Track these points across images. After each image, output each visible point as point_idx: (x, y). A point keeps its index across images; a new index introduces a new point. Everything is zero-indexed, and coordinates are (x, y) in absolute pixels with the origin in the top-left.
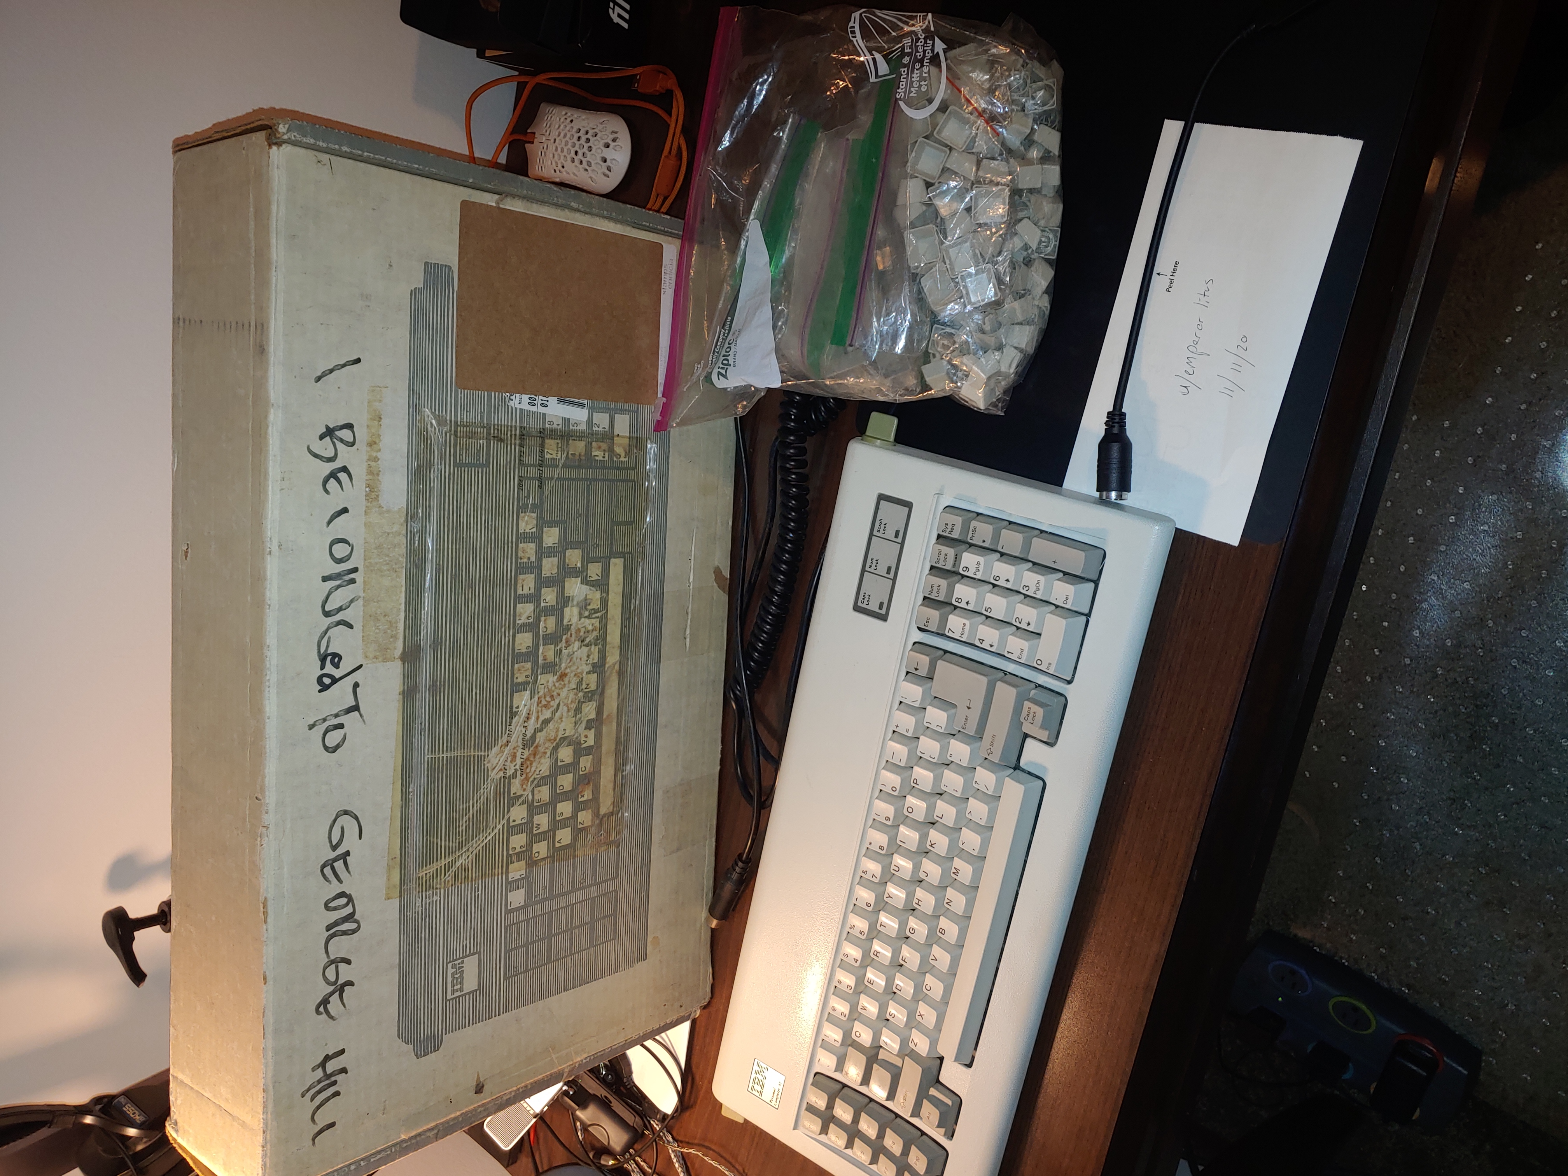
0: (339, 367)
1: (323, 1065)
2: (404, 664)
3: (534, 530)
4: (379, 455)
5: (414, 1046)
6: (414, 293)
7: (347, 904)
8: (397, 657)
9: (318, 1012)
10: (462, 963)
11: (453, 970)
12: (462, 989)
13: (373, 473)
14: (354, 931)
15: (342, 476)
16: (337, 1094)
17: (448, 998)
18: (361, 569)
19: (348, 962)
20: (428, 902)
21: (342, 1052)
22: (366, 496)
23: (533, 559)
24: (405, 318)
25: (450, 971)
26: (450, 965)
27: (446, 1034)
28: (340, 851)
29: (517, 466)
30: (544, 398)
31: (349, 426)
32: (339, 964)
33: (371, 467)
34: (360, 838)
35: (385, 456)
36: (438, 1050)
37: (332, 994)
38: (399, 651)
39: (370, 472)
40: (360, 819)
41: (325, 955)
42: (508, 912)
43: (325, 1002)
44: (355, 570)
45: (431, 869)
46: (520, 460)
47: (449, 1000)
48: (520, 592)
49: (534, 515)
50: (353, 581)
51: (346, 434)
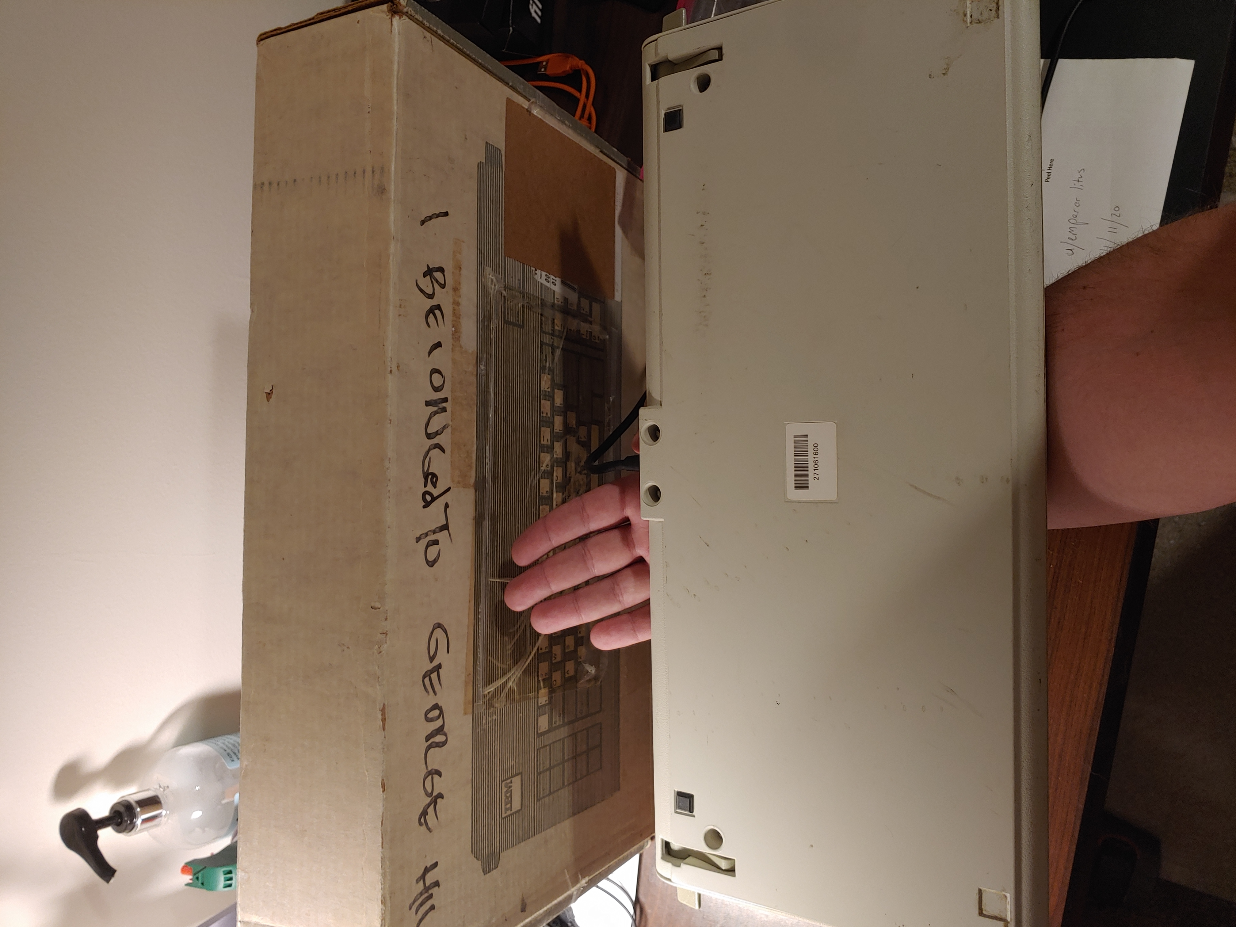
0: (435, 216)
1: (423, 877)
2: (476, 491)
3: (549, 390)
4: (460, 300)
5: (482, 862)
6: (480, 165)
7: (439, 717)
8: (471, 485)
9: (420, 824)
10: (511, 782)
11: (506, 789)
12: (511, 809)
13: (457, 315)
14: (444, 744)
15: (437, 312)
16: (432, 908)
17: (503, 816)
18: (450, 399)
19: (440, 775)
20: (490, 720)
21: (435, 865)
22: (453, 334)
23: (549, 415)
24: (473, 184)
25: (504, 790)
26: (504, 784)
27: (502, 852)
28: (435, 663)
29: (539, 332)
30: (554, 278)
31: (441, 270)
32: (434, 775)
33: (455, 310)
34: (448, 652)
35: (464, 302)
36: (497, 868)
37: (429, 805)
38: (472, 480)
39: (454, 314)
40: (448, 634)
41: (424, 766)
42: (539, 735)
43: (424, 813)
44: (445, 400)
45: (491, 688)
46: (541, 327)
47: (503, 819)
48: (542, 442)
49: (549, 377)
50: (444, 410)
51: (438, 275)
